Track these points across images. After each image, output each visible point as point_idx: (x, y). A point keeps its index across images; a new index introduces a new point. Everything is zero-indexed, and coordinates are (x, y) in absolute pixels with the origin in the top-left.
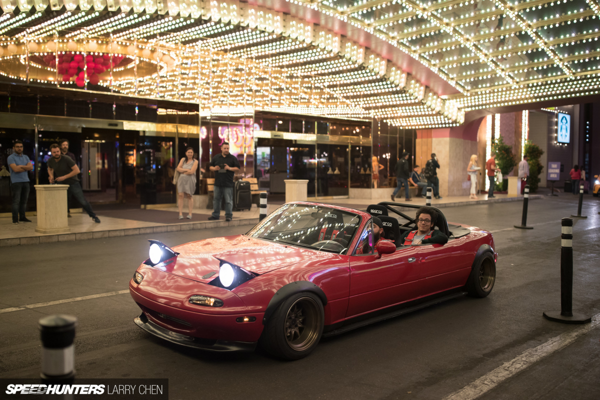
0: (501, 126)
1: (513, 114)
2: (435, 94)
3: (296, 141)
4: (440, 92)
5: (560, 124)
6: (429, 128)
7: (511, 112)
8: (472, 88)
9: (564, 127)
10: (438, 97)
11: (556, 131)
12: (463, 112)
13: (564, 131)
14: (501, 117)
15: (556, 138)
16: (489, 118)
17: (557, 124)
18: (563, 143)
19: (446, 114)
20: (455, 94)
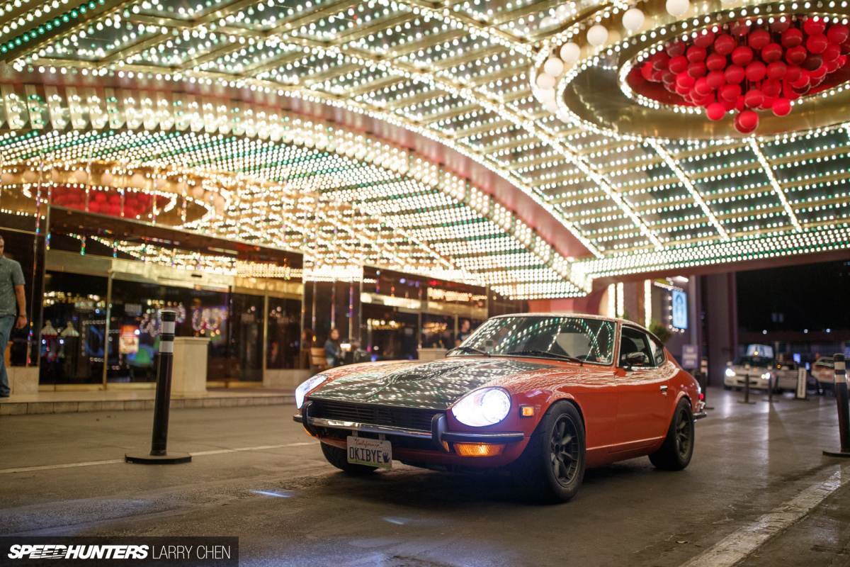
0: (625, 303)
1: (634, 285)
2: (561, 255)
3: (397, 308)
4: (566, 252)
5: (675, 303)
6: (546, 299)
7: (633, 282)
8: (606, 249)
9: (679, 308)
10: (564, 259)
11: (671, 313)
12: (590, 281)
13: (680, 313)
14: (625, 290)
15: (671, 322)
16: (611, 288)
17: (671, 303)
18: (680, 329)
19: (572, 280)
20: (585, 254)
